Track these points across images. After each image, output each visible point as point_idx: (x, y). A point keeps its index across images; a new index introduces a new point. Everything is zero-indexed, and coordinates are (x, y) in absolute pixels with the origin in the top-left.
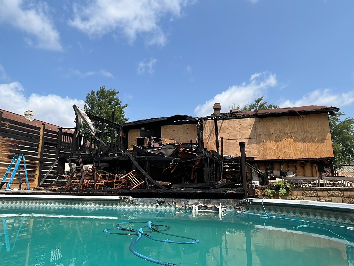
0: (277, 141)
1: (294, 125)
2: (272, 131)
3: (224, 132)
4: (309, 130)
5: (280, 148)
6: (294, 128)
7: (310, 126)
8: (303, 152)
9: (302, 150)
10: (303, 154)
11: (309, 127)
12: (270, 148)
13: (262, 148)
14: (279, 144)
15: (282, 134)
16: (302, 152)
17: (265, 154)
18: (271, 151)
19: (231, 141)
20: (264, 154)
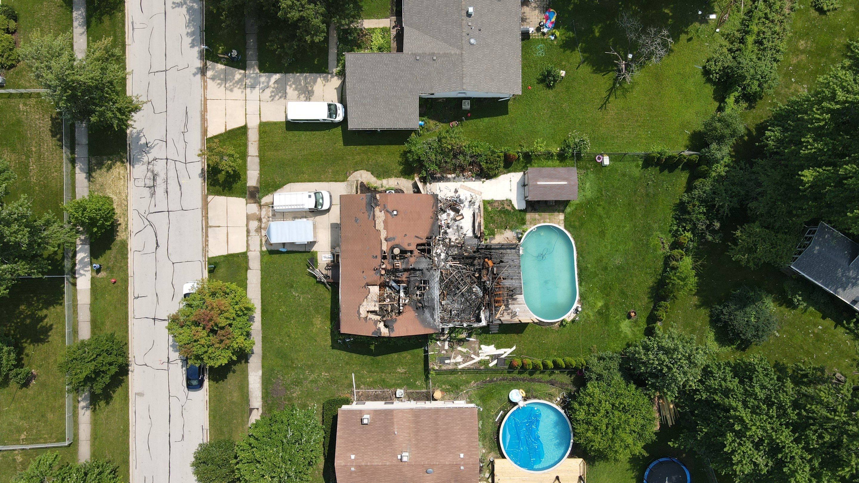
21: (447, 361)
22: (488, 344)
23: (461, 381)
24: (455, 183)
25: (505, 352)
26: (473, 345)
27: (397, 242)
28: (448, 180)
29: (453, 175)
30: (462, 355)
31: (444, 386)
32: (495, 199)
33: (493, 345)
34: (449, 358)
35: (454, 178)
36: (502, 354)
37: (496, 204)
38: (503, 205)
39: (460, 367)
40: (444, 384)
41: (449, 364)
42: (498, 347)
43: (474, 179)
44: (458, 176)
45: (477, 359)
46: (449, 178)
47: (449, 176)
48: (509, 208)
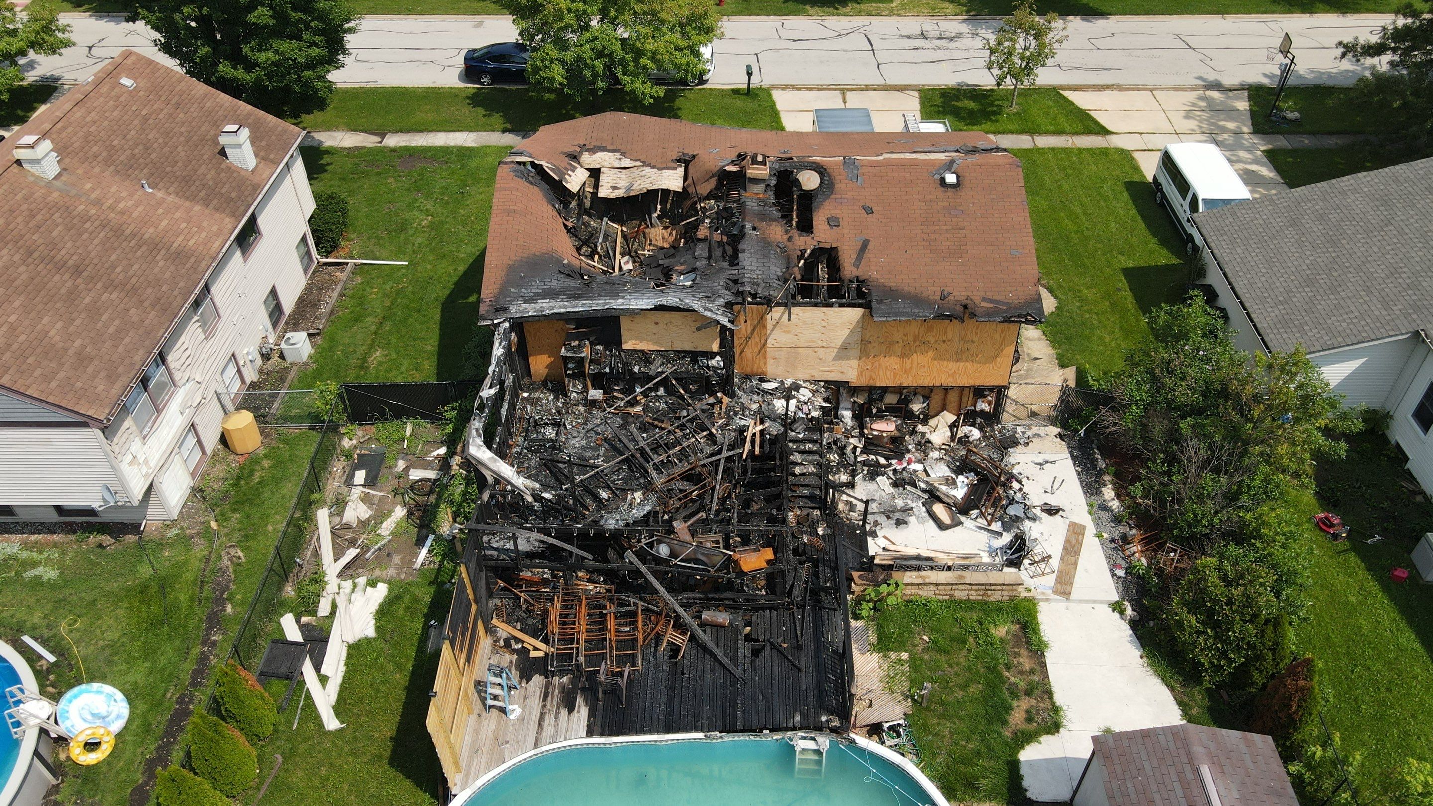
0: (903, 356)
1: (946, 328)
2: (897, 337)
3: (788, 332)
4: (975, 339)
5: (907, 367)
6: (946, 333)
7: (979, 331)
8: (953, 375)
9: (951, 372)
10: (951, 379)
11: (977, 334)
12: (886, 368)
13: (869, 367)
14: (907, 363)
15: (917, 343)
16: (949, 375)
17: (874, 376)
18: (888, 372)
19: (800, 350)
20: (871, 377)
21: (360, 476)
22: (383, 613)
23: (265, 518)
24: (1087, 508)
25: (324, 680)
26: (396, 559)
27: (842, 184)
28: (1091, 488)
29: (1115, 504)
30: (368, 521)
31: (266, 463)
32: (1051, 658)
33: (371, 633)
34: (370, 482)
35: (1104, 508)
36: (318, 667)
37: (1026, 662)
38: (1028, 693)
39: (323, 516)
40: (274, 467)
41: (349, 481)
42: (356, 650)
43: (1121, 573)
44: (1117, 520)
45: (331, 568)
46: (1098, 493)
47: (1108, 492)
48: (1017, 718)
